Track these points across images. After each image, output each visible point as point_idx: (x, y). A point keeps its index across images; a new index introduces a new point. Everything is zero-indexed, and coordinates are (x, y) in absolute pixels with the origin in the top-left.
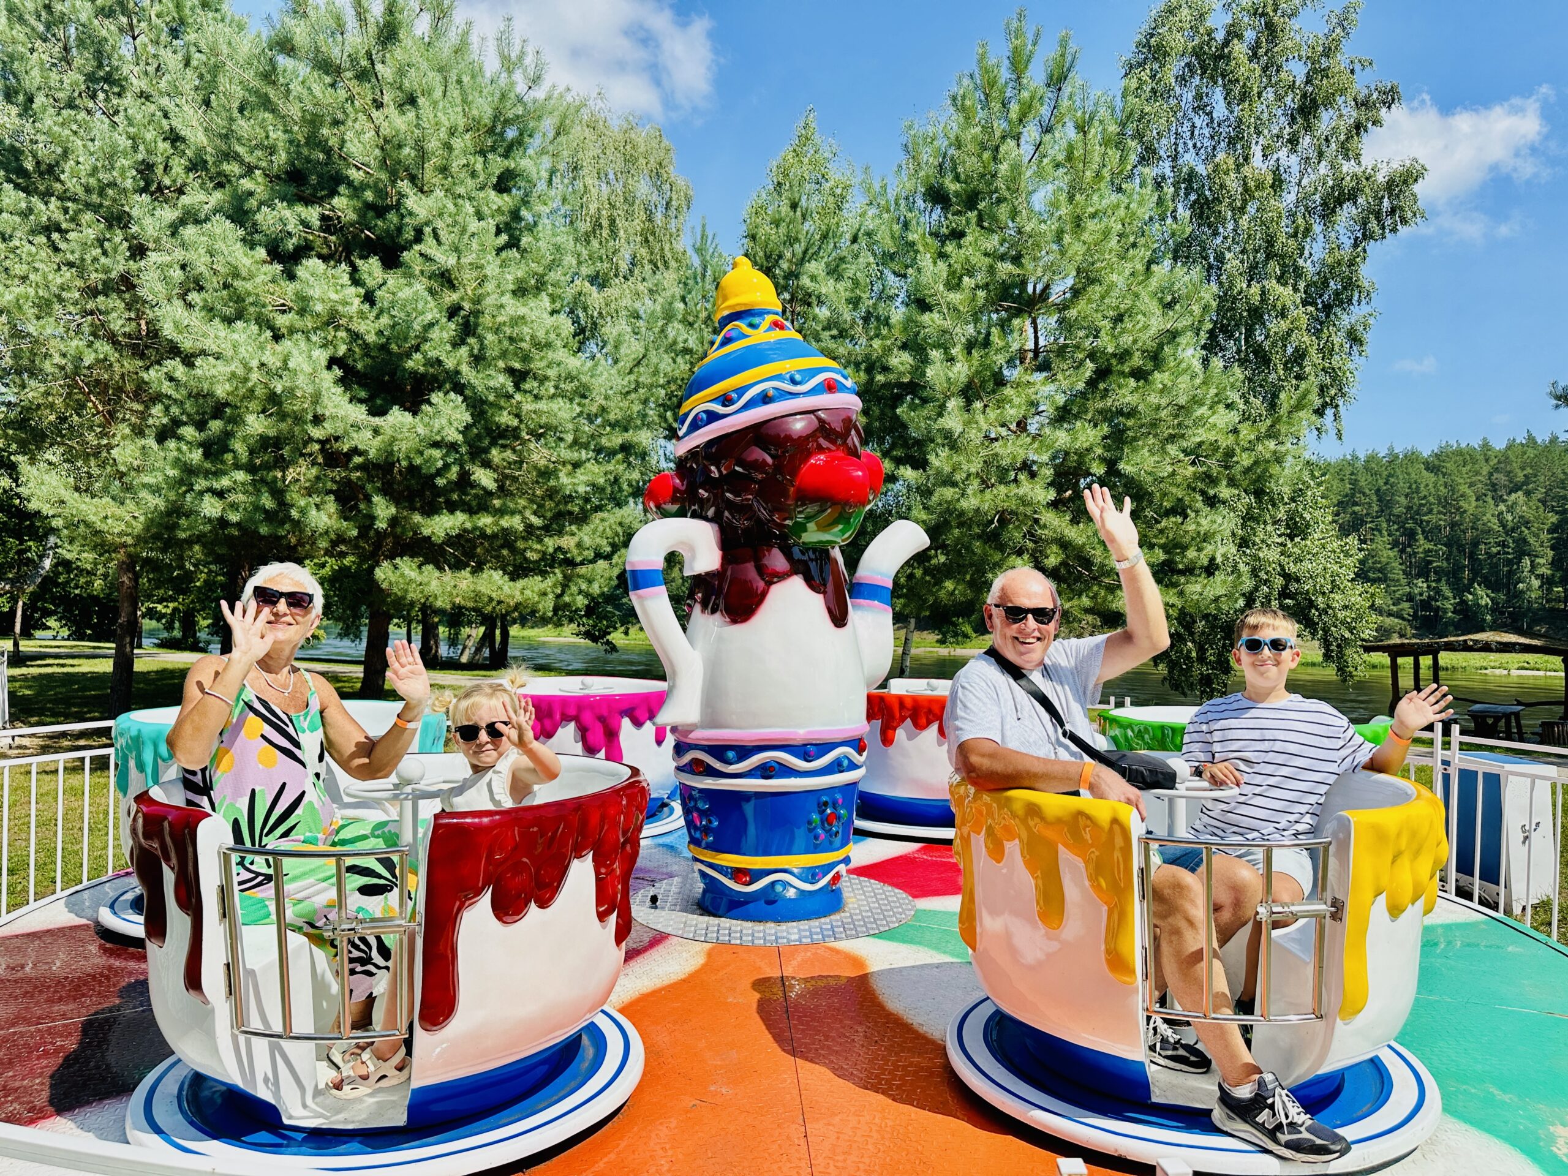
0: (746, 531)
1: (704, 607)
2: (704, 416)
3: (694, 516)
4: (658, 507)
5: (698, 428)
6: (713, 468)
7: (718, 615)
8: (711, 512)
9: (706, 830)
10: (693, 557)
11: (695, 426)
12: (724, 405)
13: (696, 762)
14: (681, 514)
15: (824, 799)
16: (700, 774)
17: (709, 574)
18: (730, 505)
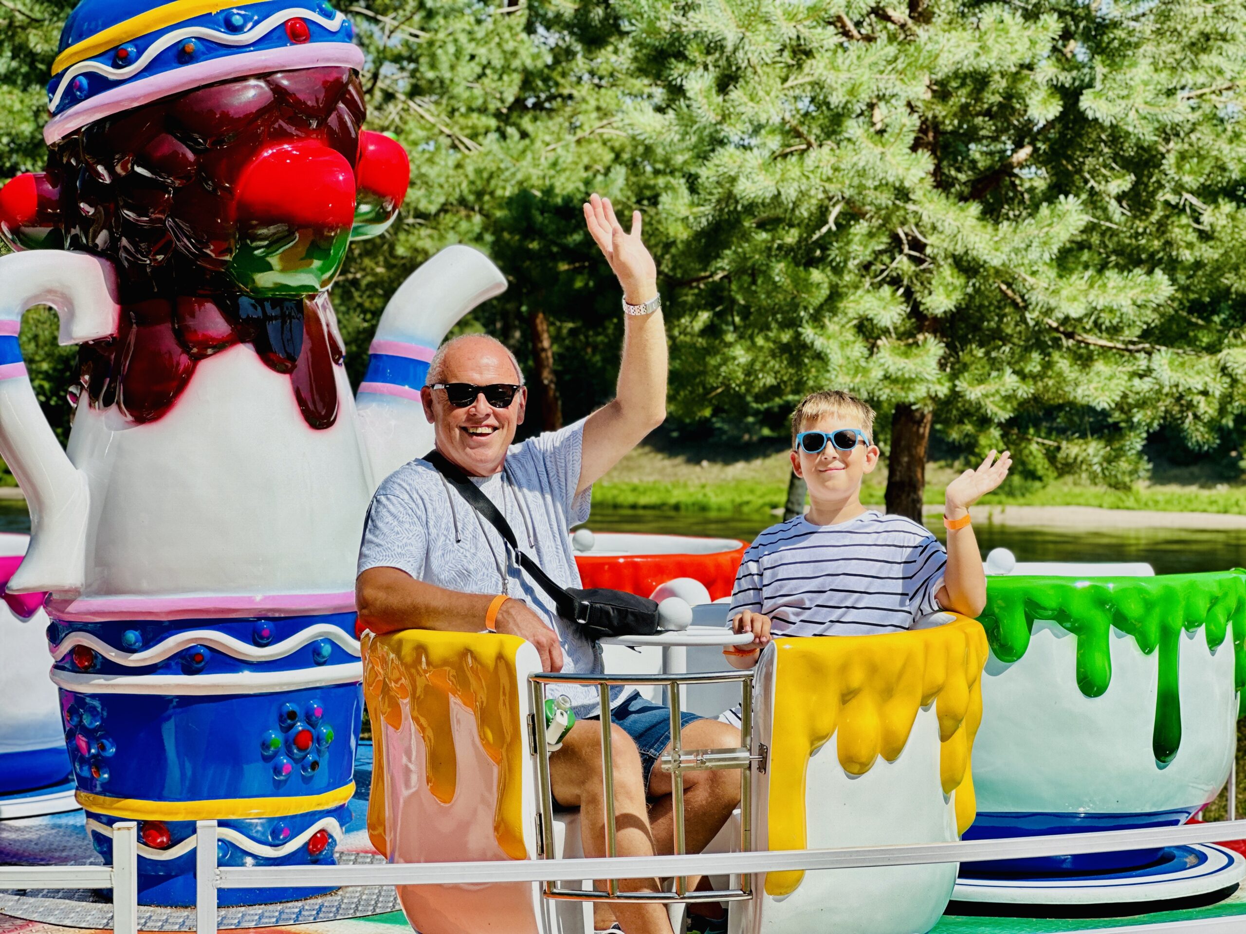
0: (158, 268)
1: (94, 396)
2: (84, 81)
3: (77, 246)
4: (15, 231)
5: (76, 101)
6: (100, 169)
7: (113, 408)
8: (102, 238)
9: (99, 763)
10: (72, 314)
11: (72, 97)
12: (116, 66)
13: (80, 651)
14: (54, 242)
15: (289, 706)
16: (85, 671)
17: (99, 342)
18: (130, 229)
